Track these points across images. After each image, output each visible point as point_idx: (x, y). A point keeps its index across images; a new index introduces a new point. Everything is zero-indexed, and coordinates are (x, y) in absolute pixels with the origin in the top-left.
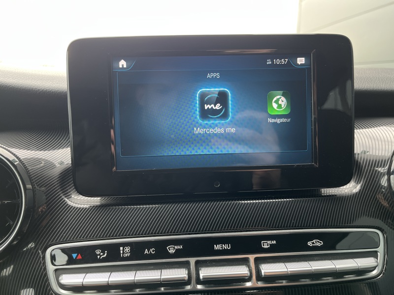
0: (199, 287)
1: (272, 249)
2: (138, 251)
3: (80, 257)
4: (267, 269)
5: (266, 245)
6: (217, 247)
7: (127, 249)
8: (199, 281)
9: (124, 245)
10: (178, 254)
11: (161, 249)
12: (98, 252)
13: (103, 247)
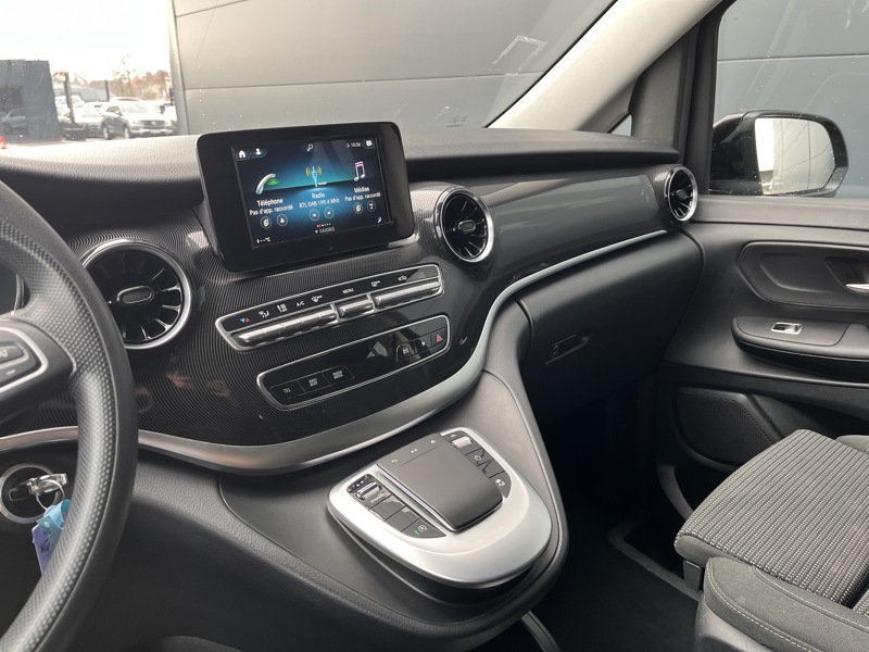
0: (342, 320)
1: (379, 287)
2: (291, 306)
3: (248, 320)
4: (380, 298)
5: (374, 284)
6: (345, 292)
7: (283, 306)
8: (341, 317)
9: (280, 304)
10: (321, 301)
11: (308, 301)
12: (261, 313)
13: (264, 309)
